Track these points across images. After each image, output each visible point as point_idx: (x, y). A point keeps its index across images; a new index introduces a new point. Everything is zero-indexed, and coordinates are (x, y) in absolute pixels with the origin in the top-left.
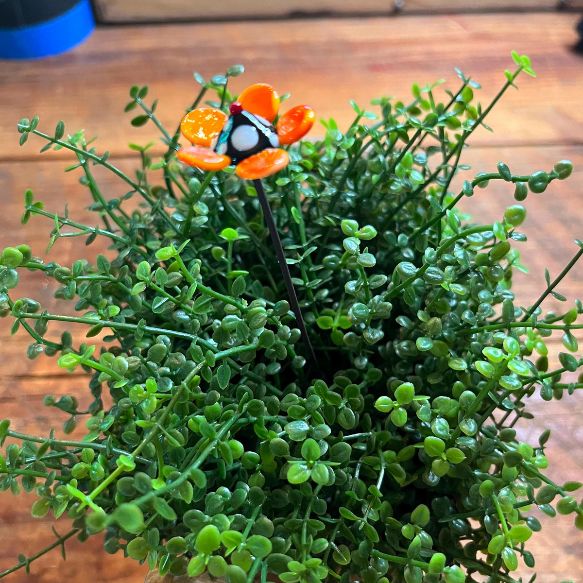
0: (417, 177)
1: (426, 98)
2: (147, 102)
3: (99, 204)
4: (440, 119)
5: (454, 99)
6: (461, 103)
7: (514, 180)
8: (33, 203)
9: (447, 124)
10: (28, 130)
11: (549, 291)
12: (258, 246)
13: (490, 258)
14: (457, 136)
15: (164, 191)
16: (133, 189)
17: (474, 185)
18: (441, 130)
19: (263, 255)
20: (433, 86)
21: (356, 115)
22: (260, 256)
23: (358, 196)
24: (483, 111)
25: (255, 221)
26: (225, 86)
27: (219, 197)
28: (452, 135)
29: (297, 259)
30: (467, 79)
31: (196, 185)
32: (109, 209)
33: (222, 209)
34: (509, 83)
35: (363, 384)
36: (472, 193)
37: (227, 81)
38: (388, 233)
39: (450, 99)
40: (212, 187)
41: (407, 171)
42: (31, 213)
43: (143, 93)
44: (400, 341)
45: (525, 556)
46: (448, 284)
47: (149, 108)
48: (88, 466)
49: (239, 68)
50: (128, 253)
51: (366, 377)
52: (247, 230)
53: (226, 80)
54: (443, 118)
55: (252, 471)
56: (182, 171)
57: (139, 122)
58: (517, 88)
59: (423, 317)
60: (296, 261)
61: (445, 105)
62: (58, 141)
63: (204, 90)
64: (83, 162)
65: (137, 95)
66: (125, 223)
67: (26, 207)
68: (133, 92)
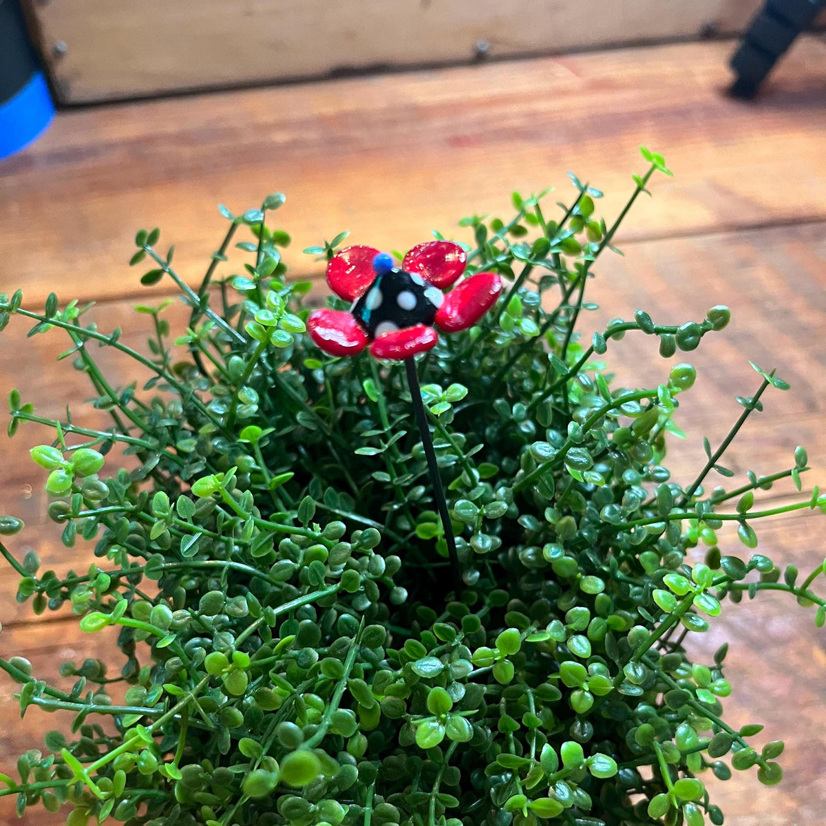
0: (529, 327)
1: (534, 212)
2: (158, 249)
3: (107, 398)
4: (553, 243)
5: (569, 213)
6: (579, 217)
7: (658, 332)
8: (20, 408)
9: (563, 249)
10: (9, 309)
11: (711, 465)
12: (329, 434)
13: (633, 433)
14: (577, 265)
15: (192, 368)
16: (156, 375)
17: (606, 337)
18: (556, 256)
19: (335, 446)
20: (541, 196)
22: (331, 447)
23: (454, 356)
24: (609, 228)
25: (319, 404)
26: (262, 224)
27: (268, 373)
28: (571, 263)
29: (379, 447)
30: (583, 186)
31: (238, 365)
32: (122, 404)
34: (639, 190)
35: (484, 610)
36: (605, 349)
37: (264, 217)
38: (498, 401)
39: (563, 213)
41: (515, 320)
42: (19, 420)
43: (153, 238)
44: (526, 547)
45: (711, 812)
47: (164, 259)
48: (135, 757)
49: (279, 197)
51: (488, 601)
52: (312, 415)
53: (262, 215)
54: (556, 241)
56: (213, 336)
57: (151, 278)
58: (650, 194)
59: (552, 517)
60: (379, 451)
61: (558, 222)
62: (51, 319)
63: (233, 227)
64: (80, 344)
65: (145, 241)
66: (141, 416)
67: (12, 413)
68: (140, 238)
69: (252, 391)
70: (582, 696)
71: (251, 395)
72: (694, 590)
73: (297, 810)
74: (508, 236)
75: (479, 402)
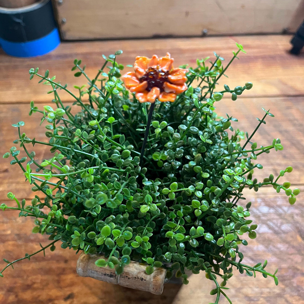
0: (195, 96)
1: (202, 65)
2: (81, 66)
4: (206, 74)
5: (213, 66)
6: (216, 67)
7: (231, 92)
8: (34, 107)
9: (209, 75)
10: (34, 73)
11: (248, 141)
13: (222, 129)
14: (213, 80)
15: (89, 106)
18: (208, 78)
24: (224, 69)
26: (115, 59)
27: (112, 106)
29: (144, 129)
30: (218, 56)
31: (102, 100)
32: (65, 110)
33: (113, 112)
34: (234, 57)
37: (115, 57)
39: (211, 65)
40: (109, 102)
41: (191, 94)
42: (33, 111)
43: (79, 63)
45: (239, 254)
46: (205, 140)
47: (82, 69)
48: (55, 212)
49: (120, 51)
50: (73, 128)
52: (124, 120)
54: (208, 73)
57: (78, 75)
59: (195, 154)
62: (46, 78)
63: (106, 62)
64: (55, 90)
65: (77, 64)
67: (31, 109)
68: (75, 62)
69: (106, 109)
70: (198, 211)
71: (105, 110)
72: (235, 174)
73: (101, 225)
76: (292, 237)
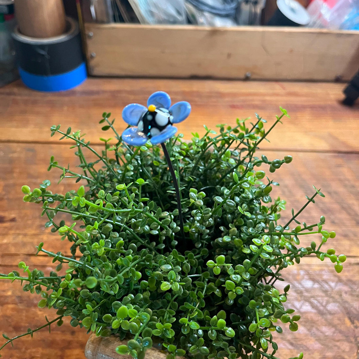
0: (232, 162)
1: (242, 125)
2: (110, 120)
3: (84, 164)
4: (246, 135)
5: (254, 127)
6: (258, 128)
7: (269, 163)
8: (54, 162)
9: (250, 138)
10: (55, 130)
11: (293, 219)
12: (157, 188)
14: (253, 144)
15: (115, 161)
16: (100, 159)
17: (254, 165)
18: (248, 140)
19: (159, 193)
20: (245, 120)
21: (207, 132)
22: (157, 193)
23: (205, 168)
24: (266, 133)
25: (156, 177)
27: (140, 165)
28: (251, 143)
30: (260, 118)
31: (129, 157)
32: (88, 167)
33: (141, 171)
34: (278, 121)
35: (200, 256)
36: (252, 169)
38: (218, 186)
39: (252, 127)
40: (137, 160)
41: (227, 158)
42: (52, 166)
43: (108, 116)
44: (220, 237)
45: (273, 344)
46: (244, 212)
47: (111, 123)
48: (68, 282)
50: (95, 187)
51: (201, 252)
52: (152, 181)
54: (248, 135)
55: (145, 290)
56: (124, 152)
57: (105, 128)
58: (282, 123)
59: (231, 226)
61: (250, 129)
62: (68, 135)
64: (79, 145)
65: (106, 116)
66: (95, 174)
67: (50, 164)
68: (104, 115)
72: (263, 244)
73: (117, 306)
74: (232, 132)
75: (213, 187)
76: (339, 319)
